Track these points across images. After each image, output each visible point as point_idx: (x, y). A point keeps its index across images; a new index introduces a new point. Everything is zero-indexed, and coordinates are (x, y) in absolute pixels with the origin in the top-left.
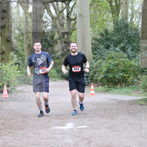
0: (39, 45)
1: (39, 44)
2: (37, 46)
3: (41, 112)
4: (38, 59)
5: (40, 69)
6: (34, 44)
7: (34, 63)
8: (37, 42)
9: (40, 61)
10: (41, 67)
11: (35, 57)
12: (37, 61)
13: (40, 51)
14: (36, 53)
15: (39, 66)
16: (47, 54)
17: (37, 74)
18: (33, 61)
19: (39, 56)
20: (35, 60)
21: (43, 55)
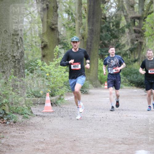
1: (113, 49)
2: (112, 50)
3: (113, 107)
4: (112, 60)
5: (114, 69)
8: (112, 47)
9: (113, 62)
12: (111, 62)
13: (114, 56)
14: (111, 56)
15: (112, 67)
16: (119, 57)
17: (111, 73)
18: (108, 62)
19: (113, 58)
20: (109, 61)
21: (116, 58)
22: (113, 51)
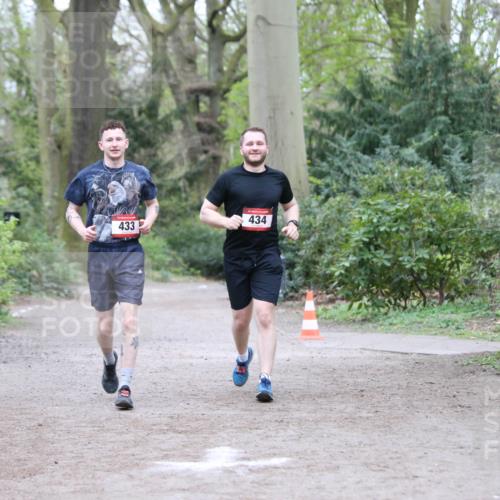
0: (118, 139)
2: (110, 140)
4: (114, 183)
5: (115, 219)
7: (94, 194)
8: (113, 127)
9: (119, 193)
10: (118, 212)
11: (103, 177)
12: (107, 190)
13: (121, 163)
14: (107, 163)
15: (113, 211)
16: (143, 173)
18: (95, 186)
19: (118, 174)
20: (100, 185)
21: (133, 174)
22: (115, 143)
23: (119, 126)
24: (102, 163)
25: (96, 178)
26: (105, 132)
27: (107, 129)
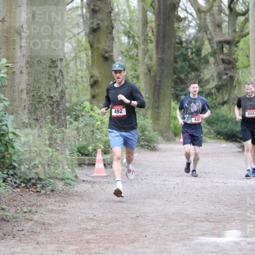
0: (196, 88)
1: (196, 85)
4: (193, 104)
5: (193, 117)
6: (190, 85)
7: (186, 108)
8: (195, 83)
9: (195, 107)
10: (194, 115)
11: (189, 102)
12: (190, 106)
13: (196, 96)
14: (191, 96)
15: (192, 114)
16: (203, 100)
18: (186, 105)
19: (195, 101)
20: (188, 104)
21: (200, 101)
22: (195, 89)
23: (196, 83)
24: (189, 96)
25: (187, 102)
26: (192, 85)
27: (192, 84)
